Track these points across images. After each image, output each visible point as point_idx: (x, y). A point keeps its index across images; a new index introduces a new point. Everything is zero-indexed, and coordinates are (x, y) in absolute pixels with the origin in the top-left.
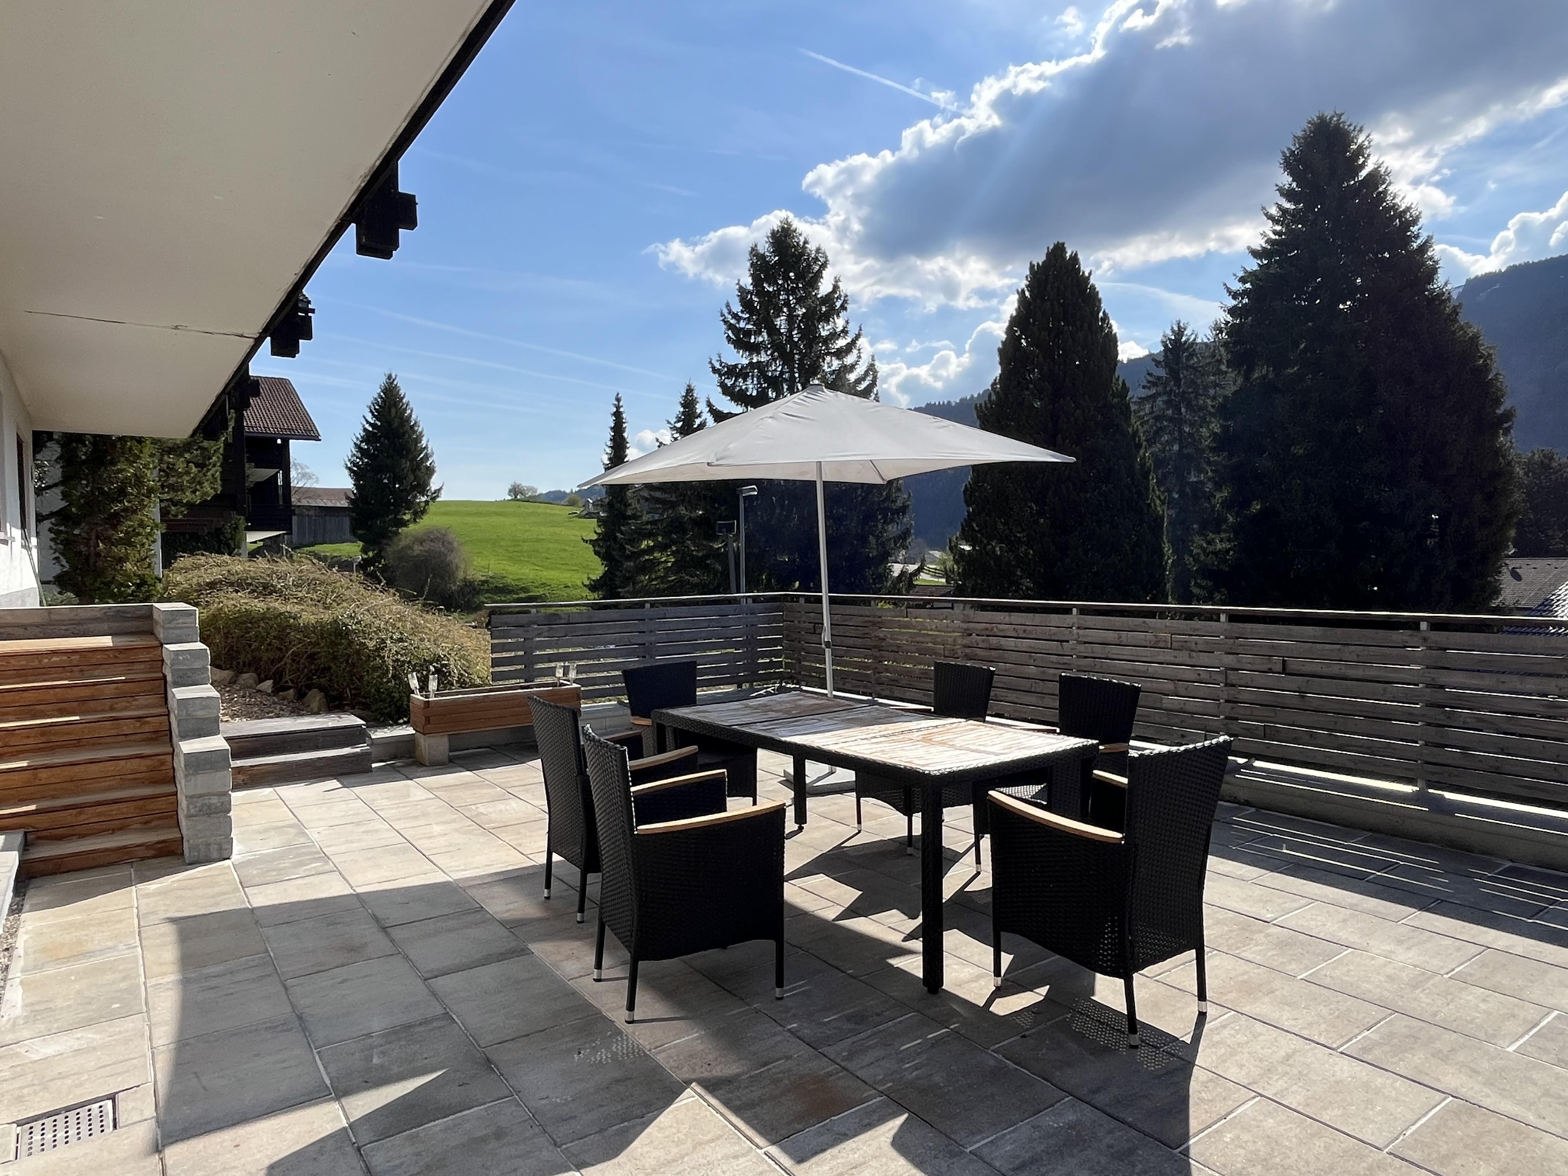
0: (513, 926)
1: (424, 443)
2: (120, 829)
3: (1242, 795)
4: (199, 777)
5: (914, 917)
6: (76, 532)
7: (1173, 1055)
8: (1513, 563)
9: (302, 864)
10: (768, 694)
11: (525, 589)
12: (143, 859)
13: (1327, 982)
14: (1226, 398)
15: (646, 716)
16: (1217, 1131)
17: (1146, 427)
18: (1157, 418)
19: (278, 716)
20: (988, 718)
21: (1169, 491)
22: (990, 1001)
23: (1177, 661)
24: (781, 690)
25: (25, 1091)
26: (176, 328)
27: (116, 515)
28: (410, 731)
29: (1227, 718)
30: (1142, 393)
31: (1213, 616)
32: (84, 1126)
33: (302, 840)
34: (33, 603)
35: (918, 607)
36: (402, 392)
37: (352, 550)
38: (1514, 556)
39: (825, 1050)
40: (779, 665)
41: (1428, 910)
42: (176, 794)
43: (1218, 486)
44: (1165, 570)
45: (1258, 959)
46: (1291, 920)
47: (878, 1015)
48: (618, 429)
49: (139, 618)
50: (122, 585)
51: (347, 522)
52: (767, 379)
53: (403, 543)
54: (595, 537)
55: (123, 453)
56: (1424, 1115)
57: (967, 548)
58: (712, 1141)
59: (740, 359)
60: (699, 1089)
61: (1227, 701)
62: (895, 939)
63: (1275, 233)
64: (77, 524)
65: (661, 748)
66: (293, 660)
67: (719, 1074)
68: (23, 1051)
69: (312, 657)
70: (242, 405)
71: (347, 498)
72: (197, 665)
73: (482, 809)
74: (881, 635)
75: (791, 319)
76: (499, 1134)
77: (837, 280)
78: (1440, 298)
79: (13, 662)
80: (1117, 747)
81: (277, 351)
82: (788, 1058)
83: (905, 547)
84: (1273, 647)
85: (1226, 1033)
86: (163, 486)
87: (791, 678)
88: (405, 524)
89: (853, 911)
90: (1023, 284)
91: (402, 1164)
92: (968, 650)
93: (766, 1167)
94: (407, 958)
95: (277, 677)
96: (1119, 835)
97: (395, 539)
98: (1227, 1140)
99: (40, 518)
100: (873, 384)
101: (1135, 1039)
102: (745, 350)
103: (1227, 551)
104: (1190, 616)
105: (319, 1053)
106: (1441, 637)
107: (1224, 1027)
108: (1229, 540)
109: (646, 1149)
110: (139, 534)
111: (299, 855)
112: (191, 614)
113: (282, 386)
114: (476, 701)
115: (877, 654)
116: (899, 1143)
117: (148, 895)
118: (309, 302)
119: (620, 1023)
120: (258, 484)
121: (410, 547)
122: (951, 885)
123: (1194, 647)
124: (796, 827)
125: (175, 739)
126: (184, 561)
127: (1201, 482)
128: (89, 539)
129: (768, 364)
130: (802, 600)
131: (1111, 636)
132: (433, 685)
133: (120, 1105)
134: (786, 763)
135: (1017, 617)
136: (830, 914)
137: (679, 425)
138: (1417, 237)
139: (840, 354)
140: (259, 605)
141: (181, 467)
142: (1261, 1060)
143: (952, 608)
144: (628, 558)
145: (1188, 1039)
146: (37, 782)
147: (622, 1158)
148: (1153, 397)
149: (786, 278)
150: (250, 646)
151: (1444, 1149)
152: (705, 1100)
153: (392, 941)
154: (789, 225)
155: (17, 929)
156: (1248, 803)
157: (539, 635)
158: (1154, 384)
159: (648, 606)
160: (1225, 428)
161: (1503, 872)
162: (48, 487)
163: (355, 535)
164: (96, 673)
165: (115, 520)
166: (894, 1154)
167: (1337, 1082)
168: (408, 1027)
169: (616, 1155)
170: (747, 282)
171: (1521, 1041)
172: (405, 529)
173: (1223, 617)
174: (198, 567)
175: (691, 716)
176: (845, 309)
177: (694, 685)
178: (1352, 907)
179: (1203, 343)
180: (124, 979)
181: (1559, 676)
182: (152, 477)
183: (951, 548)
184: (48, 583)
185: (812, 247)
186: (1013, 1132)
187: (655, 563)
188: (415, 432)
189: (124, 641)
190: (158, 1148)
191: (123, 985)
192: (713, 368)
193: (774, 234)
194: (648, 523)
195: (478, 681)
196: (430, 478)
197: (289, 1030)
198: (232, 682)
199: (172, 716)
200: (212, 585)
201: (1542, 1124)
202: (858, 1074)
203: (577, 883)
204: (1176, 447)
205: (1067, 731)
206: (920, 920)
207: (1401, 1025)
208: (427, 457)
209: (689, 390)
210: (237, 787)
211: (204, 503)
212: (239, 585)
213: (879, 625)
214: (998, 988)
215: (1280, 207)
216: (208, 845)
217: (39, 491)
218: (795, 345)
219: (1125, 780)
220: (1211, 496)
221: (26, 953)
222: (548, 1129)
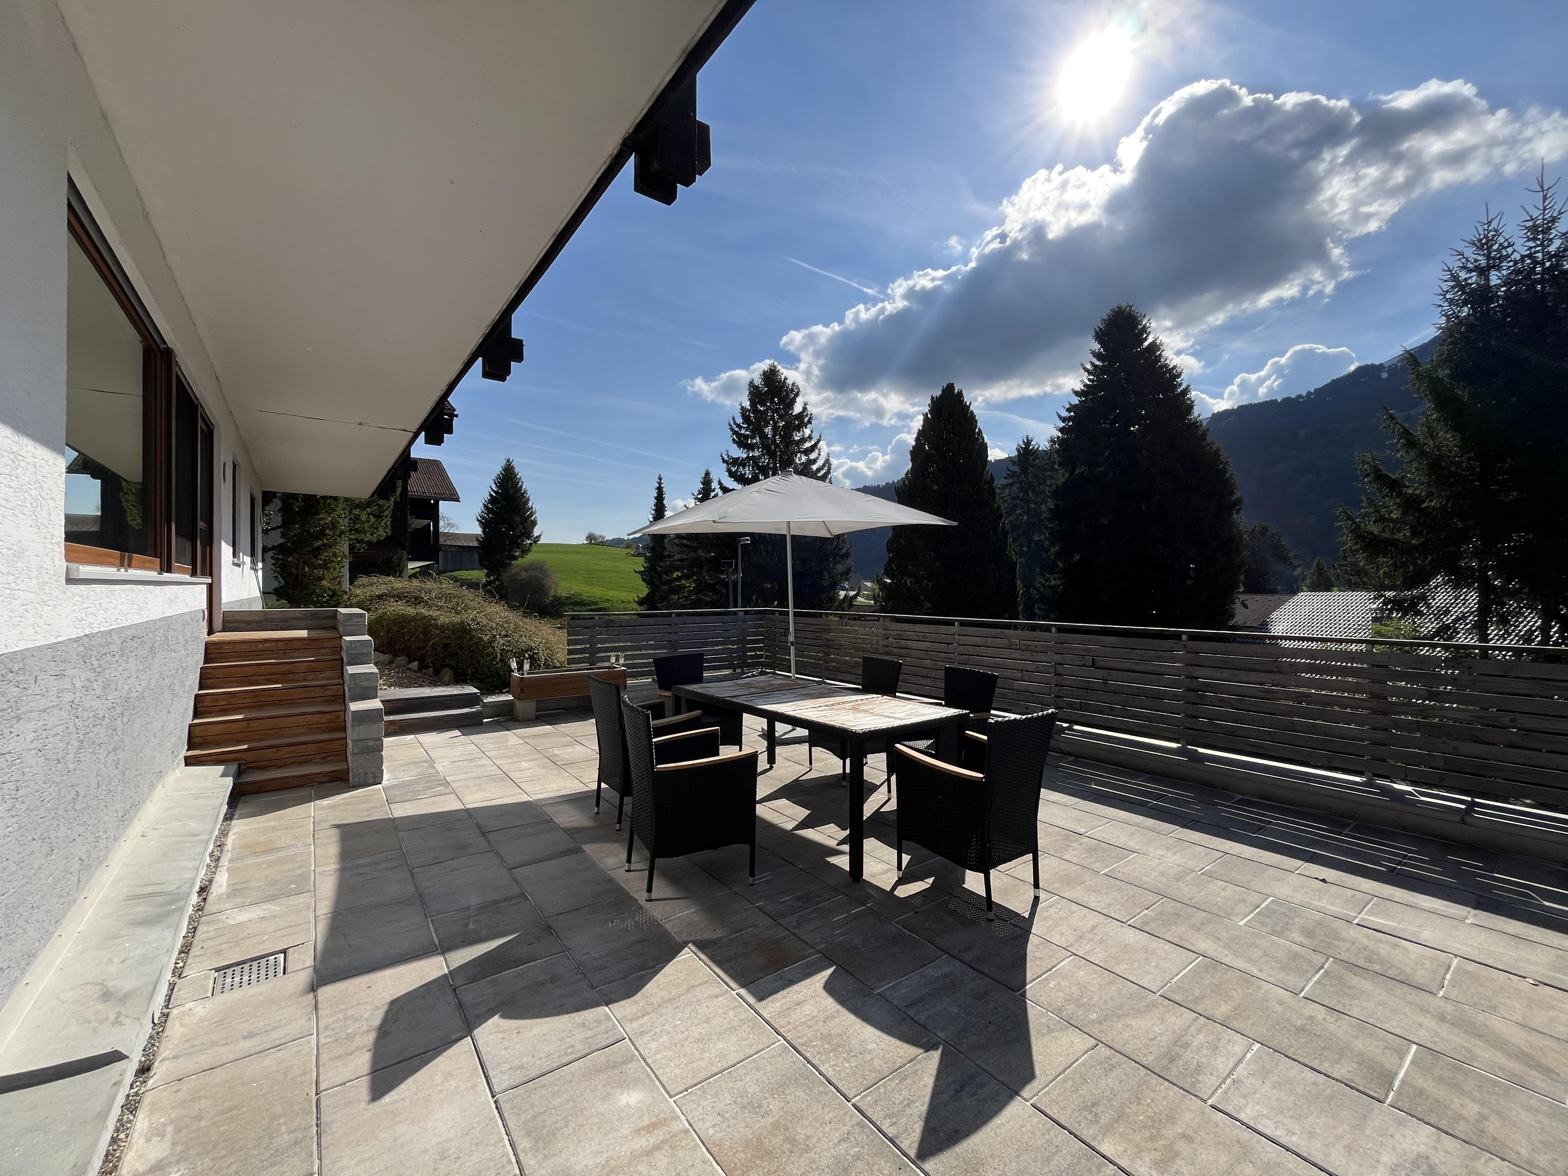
0: (572, 832)
1: (530, 505)
2: (306, 762)
3: (1066, 748)
4: (361, 727)
5: (845, 829)
6: (290, 559)
7: (1016, 926)
8: (1242, 597)
9: (431, 788)
10: (753, 676)
11: (595, 603)
12: (321, 783)
13: (1120, 876)
14: (1057, 486)
15: (669, 690)
16: (1045, 979)
17: (1006, 504)
18: (1014, 498)
19: (421, 686)
20: (898, 694)
21: (1021, 546)
22: (894, 888)
23: (1025, 657)
24: (762, 673)
25: (224, 946)
26: (361, 424)
27: (318, 548)
28: (511, 697)
29: (1056, 696)
30: (1003, 482)
31: (1047, 629)
32: (263, 972)
33: (432, 771)
34: (258, 607)
35: (855, 619)
36: (516, 471)
37: (479, 575)
38: (1244, 592)
39: (782, 921)
40: (761, 656)
41: (1187, 828)
42: (345, 738)
43: (1052, 544)
44: (1017, 597)
45: (1075, 860)
46: (1095, 833)
47: (819, 897)
48: (660, 497)
49: (327, 618)
50: (319, 595)
51: (476, 556)
52: (759, 468)
53: (513, 571)
54: (643, 569)
55: (324, 507)
56: (1184, 969)
57: (889, 581)
58: (701, 984)
59: (741, 454)
60: (693, 948)
61: (1056, 685)
62: (832, 843)
63: (1089, 380)
64: (290, 554)
65: (678, 712)
66: (433, 648)
67: (708, 937)
68: (224, 918)
69: (446, 646)
70: (406, 478)
71: (477, 540)
72: (365, 651)
73: (556, 752)
74: (829, 638)
75: (775, 429)
76: (553, 980)
77: (805, 404)
78: (1196, 425)
79: (237, 646)
80: (982, 715)
81: (428, 441)
82: (756, 926)
83: (847, 580)
84: (1086, 649)
85: (1052, 911)
86: (351, 530)
87: (769, 666)
88: (516, 558)
89: (805, 824)
90: (926, 409)
91: (484, 1000)
92: (886, 649)
93: (737, 1004)
94: (498, 855)
95: (422, 660)
96: (981, 776)
97: (509, 568)
98: (1052, 986)
99: (265, 550)
100: (828, 472)
101: (991, 915)
102: (744, 449)
103: (1058, 586)
104: (1034, 628)
105: (432, 920)
106: (1196, 645)
107: (1051, 906)
108: (1060, 579)
109: (655, 991)
110: (333, 562)
111: (429, 782)
112: (363, 615)
113: (435, 466)
114: (555, 677)
115: (826, 650)
116: (829, 987)
117: (322, 809)
118: (455, 410)
119: (642, 901)
120: (417, 530)
121: (518, 574)
122: (869, 808)
123: (1035, 649)
124: (768, 766)
125: (347, 700)
126: (363, 580)
127: (1041, 540)
128: (298, 565)
129: (759, 457)
130: (777, 614)
131: (980, 641)
132: (527, 667)
133: (290, 958)
134: (762, 723)
135: (918, 627)
136: (789, 826)
137: (700, 496)
138: (1180, 385)
139: (807, 452)
140: (411, 611)
141: (364, 518)
142: (1075, 930)
143: (878, 620)
144: (664, 584)
145: (1026, 915)
146: (250, 729)
147: (638, 997)
148: (1011, 485)
149: (772, 402)
150: (404, 638)
151: (1197, 993)
152: (697, 956)
153: (489, 842)
154: (775, 367)
155: (228, 831)
156: (1070, 754)
157: (600, 634)
158: (1012, 476)
159: (674, 615)
160: (1057, 506)
161: (1237, 802)
162: (272, 529)
163: (483, 566)
164: (295, 654)
165: (316, 552)
166: (824, 994)
167: (1126, 946)
168: (495, 903)
169: (634, 995)
170: (747, 404)
171: (1249, 918)
172: (516, 562)
173: (1053, 630)
174: (371, 585)
175: (699, 691)
176: (811, 423)
177: (702, 669)
178: (1137, 825)
179: (1043, 451)
180: (300, 867)
181: (1272, 672)
182: (344, 524)
183: (878, 581)
184: (270, 593)
185: (789, 382)
186: (907, 979)
187: (681, 588)
188: (524, 497)
189: (316, 634)
190: (313, 988)
191: (298, 872)
192: (723, 459)
193: (765, 373)
194: (677, 560)
195: (558, 664)
196: (533, 528)
197: (413, 904)
198: (391, 662)
199: (346, 685)
200: (380, 597)
201: (1262, 975)
202: (803, 938)
203: (617, 802)
204: (1025, 517)
205: (948, 705)
206: (848, 832)
207: (1171, 906)
208: (532, 514)
209: (707, 474)
210: (388, 735)
211: (379, 541)
212: (399, 596)
213: (828, 631)
214: (900, 879)
215: (1093, 364)
216: (366, 774)
217: (265, 532)
218: (777, 446)
219: (985, 738)
220: (1047, 551)
221: (233, 849)
222: (588, 976)
